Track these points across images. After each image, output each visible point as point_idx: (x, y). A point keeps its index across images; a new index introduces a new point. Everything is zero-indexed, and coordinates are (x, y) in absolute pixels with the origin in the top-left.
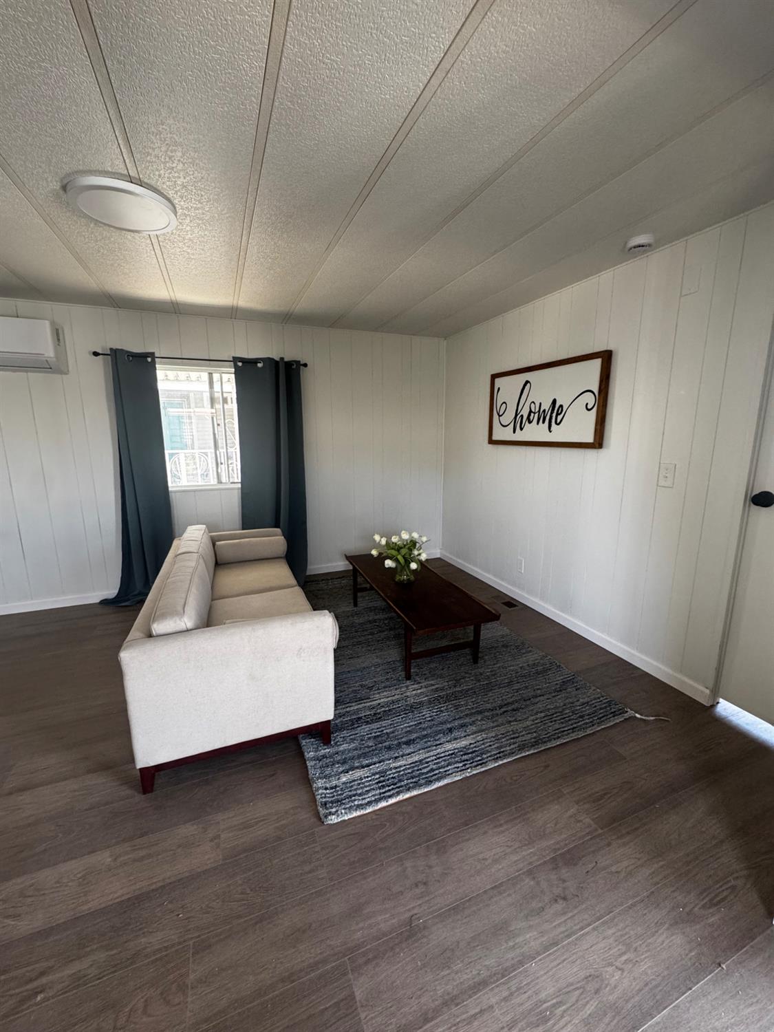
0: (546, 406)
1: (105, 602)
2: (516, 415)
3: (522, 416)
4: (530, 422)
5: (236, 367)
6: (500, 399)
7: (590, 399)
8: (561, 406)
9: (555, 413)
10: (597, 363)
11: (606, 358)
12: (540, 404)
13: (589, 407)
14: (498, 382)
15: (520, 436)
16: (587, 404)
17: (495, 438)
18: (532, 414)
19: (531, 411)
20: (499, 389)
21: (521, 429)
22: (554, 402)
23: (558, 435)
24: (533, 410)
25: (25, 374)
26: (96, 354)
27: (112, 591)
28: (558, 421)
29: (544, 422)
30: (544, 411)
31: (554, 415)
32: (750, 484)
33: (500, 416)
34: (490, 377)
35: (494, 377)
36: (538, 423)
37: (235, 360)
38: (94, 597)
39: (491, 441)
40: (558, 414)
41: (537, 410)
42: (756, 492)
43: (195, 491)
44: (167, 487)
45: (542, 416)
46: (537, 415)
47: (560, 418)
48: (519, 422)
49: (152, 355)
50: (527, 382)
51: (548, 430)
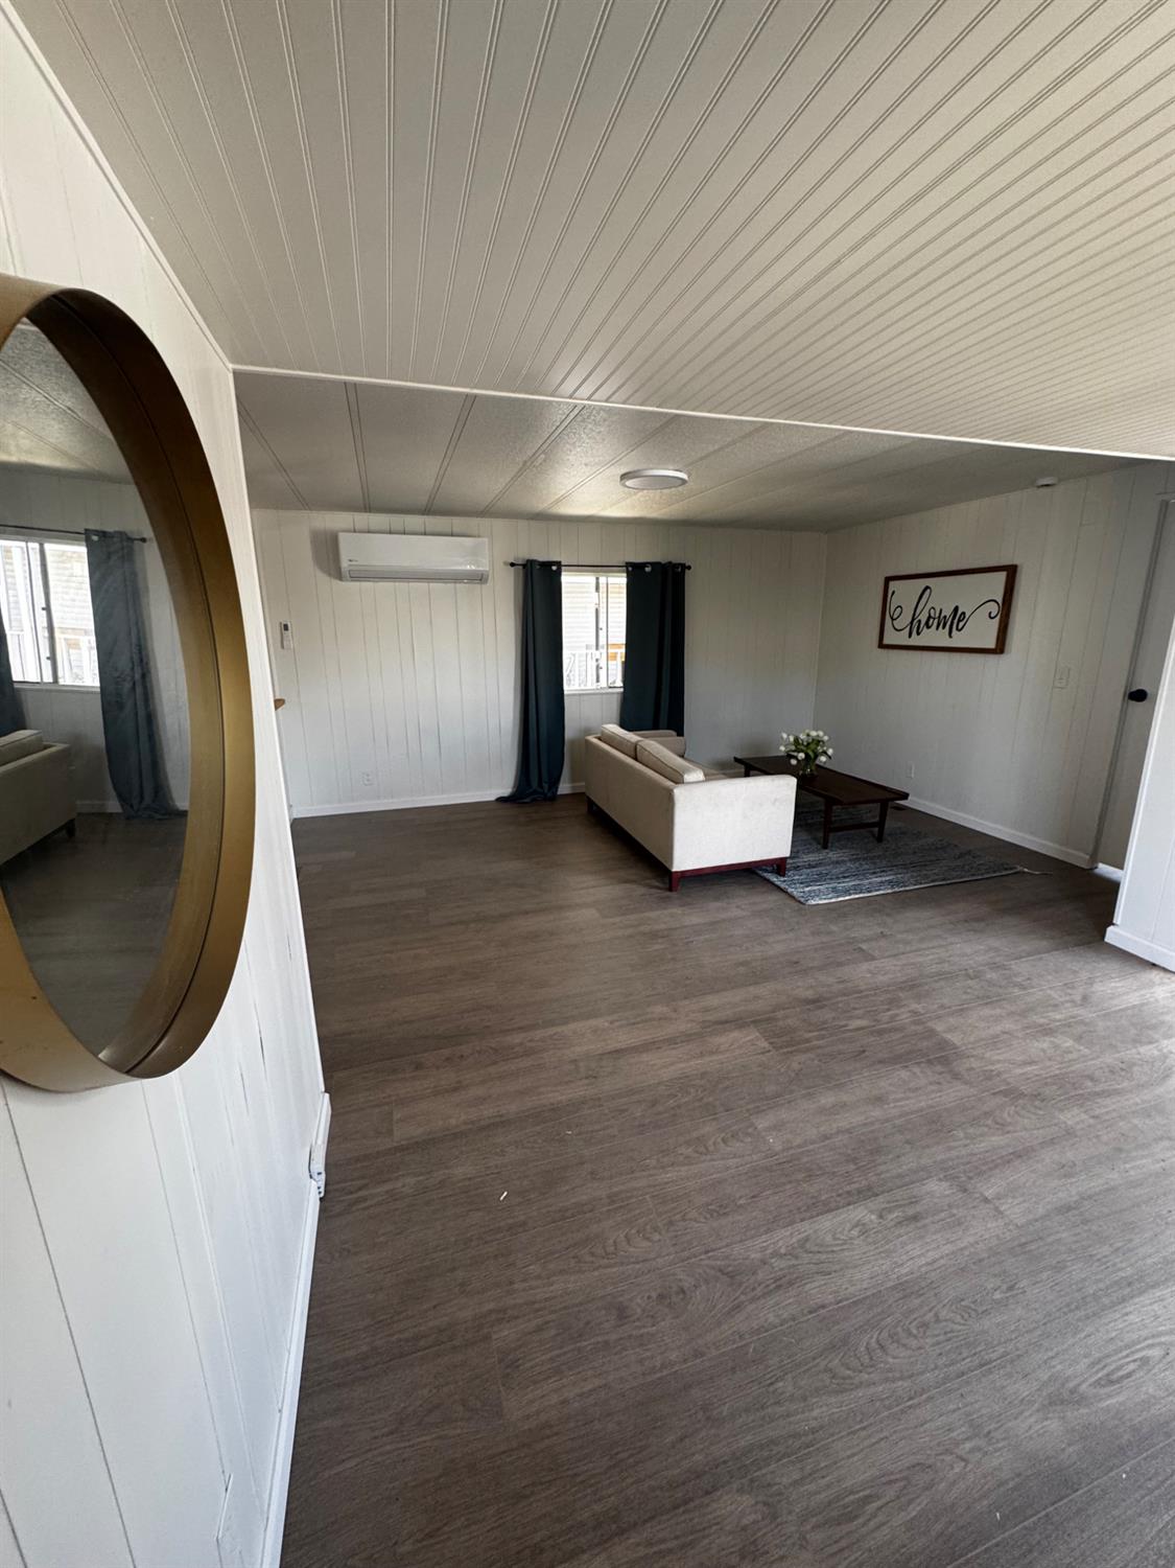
0: (947, 612)
1: (501, 800)
2: (913, 619)
3: (920, 621)
4: (928, 627)
5: (628, 572)
6: (894, 602)
7: (994, 609)
8: (964, 613)
9: (957, 619)
10: (1003, 576)
11: (1012, 571)
12: (941, 611)
13: (992, 615)
14: (893, 585)
15: (915, 641)
16: (990, 613)
17: (886, 641)
18: (931, 620)
19: (930, 617)
20: (893, 593)
21: (918, 634)
22: (956, 609)
23: (959, 640)
24: (932, 615)
25: (453, 585)
26: (512, 565)
27: (506, 790)
28: (960, 627)
29: (944, 628)
30: (945, 617)
31: (956, 621)
32: (1129, 682)
33: (893, 619)
34: (883, 579)
35: (888, 580)
36: (937, 629)
37: (628, 564)
38: (491, 795)
39: (881, 645)
40: (959, 621)
41: (937, 615)
42: (1134, 689)
43: (580, 695)
44: (563, 690)
45: (942, 622)
46: (936, 621)
47: (961, 624)
48: (915, 627)
49: (559, 564)
50: (927, 588)
51: (948, 637)
